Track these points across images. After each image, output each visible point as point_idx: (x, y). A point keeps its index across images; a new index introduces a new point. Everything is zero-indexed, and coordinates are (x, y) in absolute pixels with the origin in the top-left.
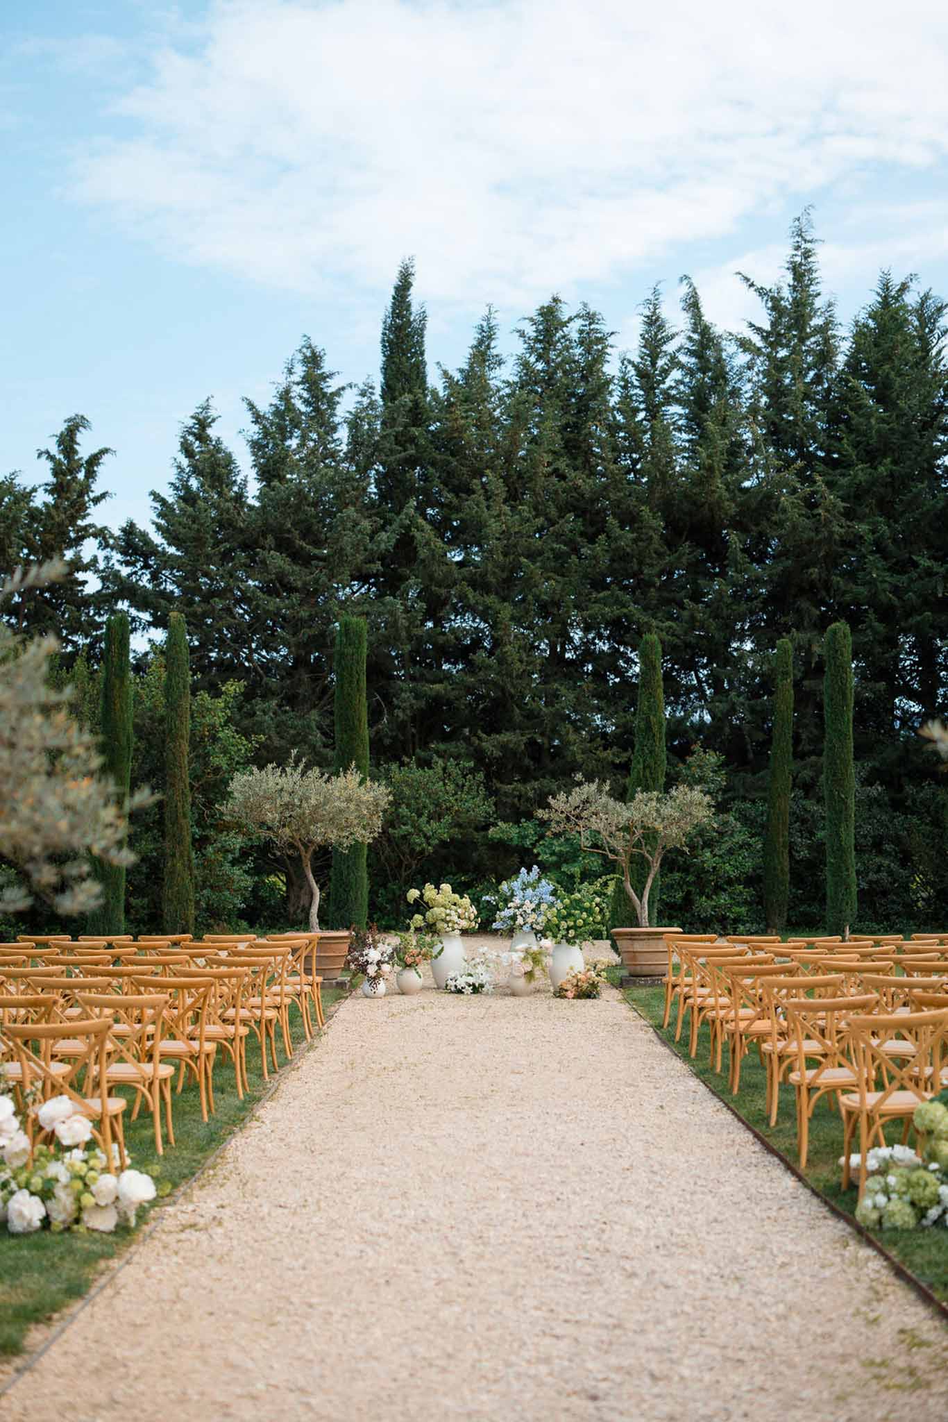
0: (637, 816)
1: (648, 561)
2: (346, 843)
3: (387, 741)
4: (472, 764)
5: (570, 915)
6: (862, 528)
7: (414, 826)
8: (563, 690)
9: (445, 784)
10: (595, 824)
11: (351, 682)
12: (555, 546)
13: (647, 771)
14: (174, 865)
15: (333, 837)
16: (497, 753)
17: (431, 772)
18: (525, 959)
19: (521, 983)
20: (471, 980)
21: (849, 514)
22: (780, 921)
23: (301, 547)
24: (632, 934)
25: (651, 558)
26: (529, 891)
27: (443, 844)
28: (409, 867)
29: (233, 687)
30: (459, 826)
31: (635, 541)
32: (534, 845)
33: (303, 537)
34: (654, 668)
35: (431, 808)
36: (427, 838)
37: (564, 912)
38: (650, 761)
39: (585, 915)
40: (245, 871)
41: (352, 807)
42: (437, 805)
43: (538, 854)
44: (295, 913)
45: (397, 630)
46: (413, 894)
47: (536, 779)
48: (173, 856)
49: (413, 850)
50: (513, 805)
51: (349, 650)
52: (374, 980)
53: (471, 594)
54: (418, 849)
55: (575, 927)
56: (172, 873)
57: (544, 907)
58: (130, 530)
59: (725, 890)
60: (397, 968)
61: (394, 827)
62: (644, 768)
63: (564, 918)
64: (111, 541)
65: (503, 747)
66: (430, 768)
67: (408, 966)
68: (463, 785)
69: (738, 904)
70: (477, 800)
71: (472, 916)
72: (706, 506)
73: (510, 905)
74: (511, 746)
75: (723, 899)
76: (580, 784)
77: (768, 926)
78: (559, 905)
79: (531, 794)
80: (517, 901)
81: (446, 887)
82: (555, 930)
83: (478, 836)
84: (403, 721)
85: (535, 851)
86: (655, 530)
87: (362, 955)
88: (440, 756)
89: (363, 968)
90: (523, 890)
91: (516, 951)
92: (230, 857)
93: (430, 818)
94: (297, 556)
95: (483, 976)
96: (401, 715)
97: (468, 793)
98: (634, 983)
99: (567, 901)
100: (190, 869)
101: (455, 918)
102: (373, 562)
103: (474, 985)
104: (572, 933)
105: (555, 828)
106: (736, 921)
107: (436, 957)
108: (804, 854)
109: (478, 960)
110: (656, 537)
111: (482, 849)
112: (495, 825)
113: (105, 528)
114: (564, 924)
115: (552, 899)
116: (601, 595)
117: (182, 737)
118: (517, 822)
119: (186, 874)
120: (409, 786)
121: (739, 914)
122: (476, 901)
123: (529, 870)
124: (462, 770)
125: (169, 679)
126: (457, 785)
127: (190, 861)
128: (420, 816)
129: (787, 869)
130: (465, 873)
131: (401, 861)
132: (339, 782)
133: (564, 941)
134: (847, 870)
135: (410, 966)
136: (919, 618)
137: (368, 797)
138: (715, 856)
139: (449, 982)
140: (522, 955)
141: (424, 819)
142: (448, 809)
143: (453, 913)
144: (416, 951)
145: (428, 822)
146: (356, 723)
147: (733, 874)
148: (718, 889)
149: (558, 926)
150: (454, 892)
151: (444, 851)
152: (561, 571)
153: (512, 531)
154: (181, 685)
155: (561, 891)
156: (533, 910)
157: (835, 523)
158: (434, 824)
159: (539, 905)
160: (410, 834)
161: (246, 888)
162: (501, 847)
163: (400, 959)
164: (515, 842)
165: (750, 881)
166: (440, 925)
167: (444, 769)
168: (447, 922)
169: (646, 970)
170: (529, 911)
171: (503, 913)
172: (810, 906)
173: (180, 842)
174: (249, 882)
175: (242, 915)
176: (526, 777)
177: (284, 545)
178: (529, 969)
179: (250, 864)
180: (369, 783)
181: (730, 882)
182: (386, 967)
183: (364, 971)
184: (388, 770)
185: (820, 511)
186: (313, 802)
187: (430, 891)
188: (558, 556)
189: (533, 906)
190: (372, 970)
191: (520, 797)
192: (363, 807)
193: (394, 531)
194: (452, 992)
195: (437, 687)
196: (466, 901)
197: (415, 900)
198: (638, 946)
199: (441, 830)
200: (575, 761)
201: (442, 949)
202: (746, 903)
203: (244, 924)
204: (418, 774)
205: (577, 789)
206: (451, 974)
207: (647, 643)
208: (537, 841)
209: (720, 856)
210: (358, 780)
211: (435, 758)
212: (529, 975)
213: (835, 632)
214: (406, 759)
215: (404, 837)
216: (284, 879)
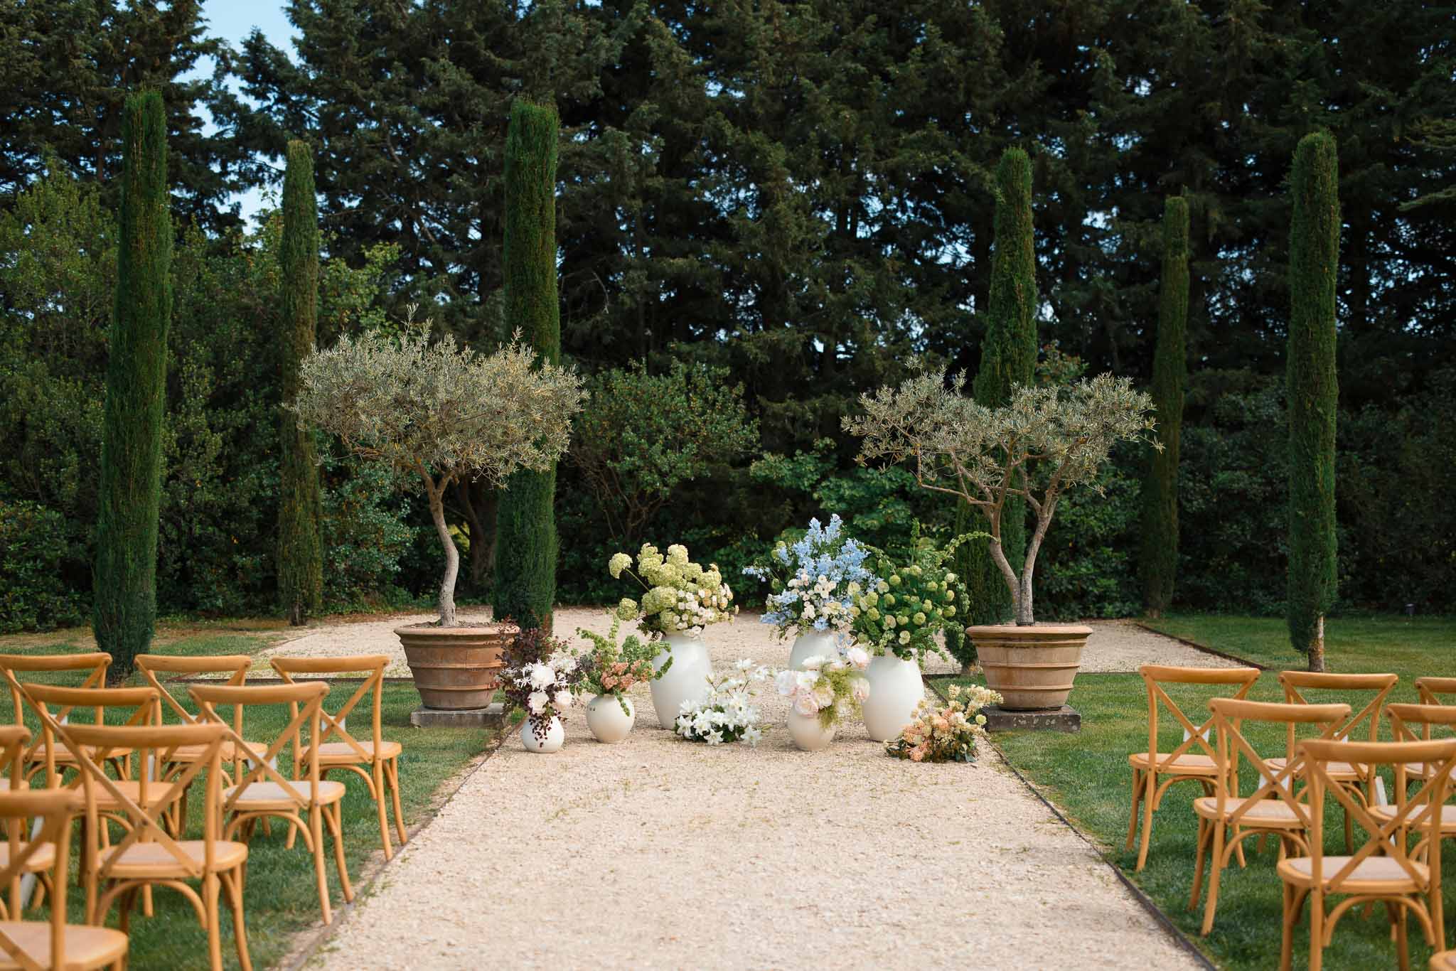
0: (1023, 427)
1: (980, 90)
2: (503, 471)
3: (608, 339)
4: (727, 371)
5: (901, 604)
6: (1285, 43)
7: (642, 457)
8: (859, 270)
9: (688, 399)
10: (944, 442)
11: (529, 211)
12: (849, 64)
13: (1008, 365)
14: (293, 509)
15: (478, 457)
16: (764, 358)
17: (669, 381)
18: (820, 684)
19: (811, 728)
20: (720, 719)
21: (1267, 23)
22: (1162, 599)
23: (488, 60)
24: (1008, 637)
25: (983, 85)
26: (826, 559)
27: (685, 484)
28: (638, 515)
29: (381, 253)
30: (709, 459)
31: (962, 60)
32: (813, 487)
33: (491, 47)
34: (1021, 201)
35: (668, 431)
36: (663, 475)
37: (891, 599)
38: (1012, 350)
39: (928, 604)
40: (402, 520)
41: (514, 406)
42: (677, 428)
43: (820, 500)
44: (481, 578)
45: (623, 177)
46: (621, 561)
47: (818, 395)
48: (292, 495)
49: (644, 492)
50: (784, 429)
51: (526, 158)
52: (541, 721)
53: (728, 129)
54: (649, 490)
55: (912, 627)
56: (291, 520)
57: (854, 588)
58: (256, 44)
59: (1087, 555)
60: (587, 697)
61: (615, 458)
62: (1003, 362)
63: (891, 609)
64: (234, 64)
65: (773, 348)
66: (667, 374)
67: (605, 691)
68: (715, 401)
69: (1104, 574)
70: (735, 422)
71: (725, 603)
72: (1064, 13)
73: (792, 583)
74: (783, 347)
75: (1085, 567)
76: (914, 374)
77: (1146, 605)
78: (882, 585)
79: (810, 416)
80: (804, 576)
81: (679, 551)
82: (874, 630)
83: (734, 474)
84: (630, 309)
85: (816, 496)
86: (992, 41)
87: (519, 676)
88: (681, 360)
89: (520, 696)
90: (814, 556)
91: (803, 669)
92: (376, 498)
93: (667, 446)
94: (483, 74)
95: (741, 711)
96: (627, 300)
97: (721, 412)
98: (1008, 722)
99: (896, 579)
100: (316, 514)
101: (694, 606)
102: (589, 78)
103: (725, 727)
104: (905, 637)
105: (869, 450)
106: (1102, 598)
107: (659, 675)
108: (1197, 504)
109: (733, 682)
110: (992, 52)
111: (742, 493)
112: (760, 458)
113: (220, 40)
114: (890, 621)
115: (863, 572)
116: (913, 136)
117: (305, 323)
118: (790, 456)
119: (310, 523)
120: (637, 400)
121: (1107, 588)
122: (730, 577)
123: (825, 522)
124: (714, 379)
125: (286, 237)
126: (706, 400)
127: (315, 502)
128: (652, 442)
129: (1175, 526)
130: (717, 524)
131: (627, 508)
132: (494, 363)
133: (889, 650)
134: (1324, 528)
135: (610, 691)
136: (1365, 172)
137: (544, 390)
138: (1075, 504)
139: (682, 721)
140: (815, 677)
141: (658, 447)
142: (694, 435)
143: (690, 596)
144: (622, 666)
145: (663, 452)
146: (538, 277)
147: (1100, 531)
148: (1076, 553)
149: (879, 624)
150: (692, 559)
151: (686, 495)
152: (857, 102)
153: (789, 40)
154: (303, 247)
155: (885, 562)
156: (833, 593)
157: (1250, 32)
158: (672, 456)
159: (844, 584)
160: (639, 468)
161: (403, 543)
162: (767, 489)
163: (593, 680)
164: (787, 483)
165: (1120, 541)
166: (667, 617)
167: (688, 377)
168: (680, 613)
169: (1029, 700)
170: (825, 595)
171: (779, 599)
172: (1199, 576)
173: (302, 476)
174: (407, 534)
175: (400, 580)
176: (802, 391)
177: (463, 56)
178: (827, 703)
179: (405, 511)
180: (547, 367)
181: (1094, 543)
182: (564, 698)
183: (525, 703)
184: (607, 380)
185: (1230, 15)
186: (442, 396)
187: (650, 558)
188: (853, 79)
189: (832, 585)
190: (537, 702)
191: (793, 420)
192: (534, 407)
193: (620, 36)
194: (685, 739)
195: (680, 261)
196: (714, 575)
197: (623, 573)
198: (1016, 658)
199: (683, 463)
200: (874, 370)
201: (669, 663)
202: (1115, 573)
203: (403, 592)
204: (650, 384)
205: (909, 382)
206: (686, 707)
207: (1009, 161)
208: (819, 482)
209: (1083, 506)
210: (528, 362)
211: (675, 360)
212: (827, 713)
213: (1311, 148)
214: (634, 364)
215: (630, 473)
216: (467, 530)
